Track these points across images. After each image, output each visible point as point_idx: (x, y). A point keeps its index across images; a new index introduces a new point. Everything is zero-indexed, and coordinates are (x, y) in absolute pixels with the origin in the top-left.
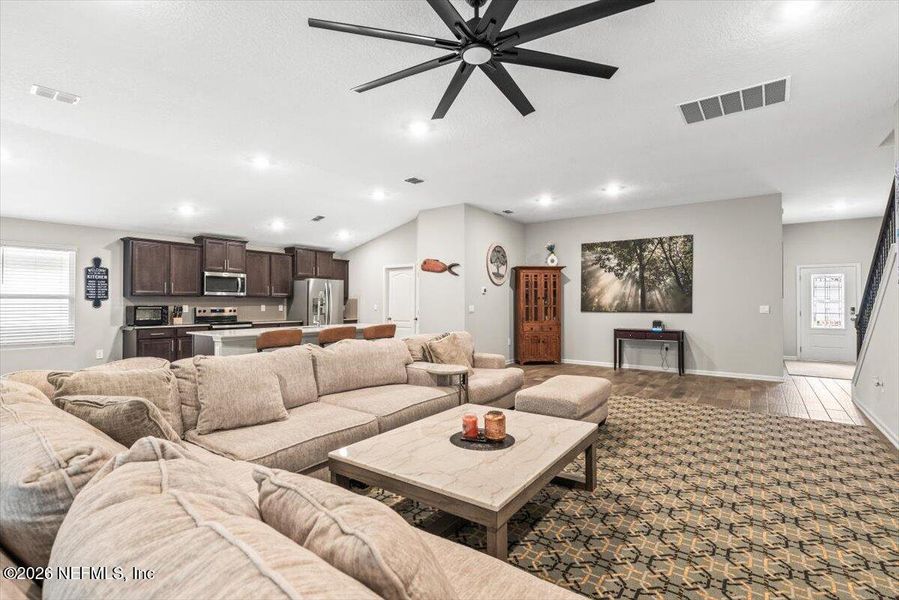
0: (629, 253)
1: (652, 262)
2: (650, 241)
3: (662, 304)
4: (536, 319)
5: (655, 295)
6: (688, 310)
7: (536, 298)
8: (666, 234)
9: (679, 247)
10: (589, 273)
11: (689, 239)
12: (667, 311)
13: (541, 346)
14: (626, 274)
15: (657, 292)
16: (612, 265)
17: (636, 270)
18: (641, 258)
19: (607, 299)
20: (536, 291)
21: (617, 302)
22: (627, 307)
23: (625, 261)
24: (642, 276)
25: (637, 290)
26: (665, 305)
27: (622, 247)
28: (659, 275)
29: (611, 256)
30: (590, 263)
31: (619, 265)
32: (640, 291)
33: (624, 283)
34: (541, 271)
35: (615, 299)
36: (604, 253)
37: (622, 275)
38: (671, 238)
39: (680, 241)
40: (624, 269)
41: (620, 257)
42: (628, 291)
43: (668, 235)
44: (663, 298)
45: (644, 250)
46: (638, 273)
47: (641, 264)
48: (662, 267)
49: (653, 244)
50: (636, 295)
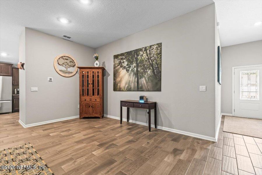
0: (132, 58)
1: (142, 61)
2: (141, 50)
3: (146, 86)
4: (88, 95)
5: (143, 81)
6: (159, 90)
7: (88, 84)
8: (148, 45)
9: (154, 51)
10: (116, 70)
11: (160, 45)
12: (148, 91)
13: (91, 109)
14: (130, 69)
15: (144, 79)
16: (125, 65)
17: (135, 67)
18: (137, 59)
19: (123, 84)
20: (88, 81)
21: (127, 85)
22: (131, 88)
23: (130, 62)
24: (137, 70)
25: (135, 78)
26: (148, 86)
27: (129, 55)
28: (145, 69)
29: (125, 60)
30: (117, 65)
31: (128, 65)
32: (136, 79)
33: (130, 75)
34: (91, 70)
35: (126, 84)
36: (122, 59)
37: (129, 70)
38: (151, 46)
39: (155, 47)
40: (130, 67)
41: (128, 60)
42: (131, 79)
43: (149, 45)
44: (147, 83)
45: (138, 55)
46: (135, 69)
47: (137, 64)
48: (146, 64)
49: (142, 51)
50: (135, 81)
